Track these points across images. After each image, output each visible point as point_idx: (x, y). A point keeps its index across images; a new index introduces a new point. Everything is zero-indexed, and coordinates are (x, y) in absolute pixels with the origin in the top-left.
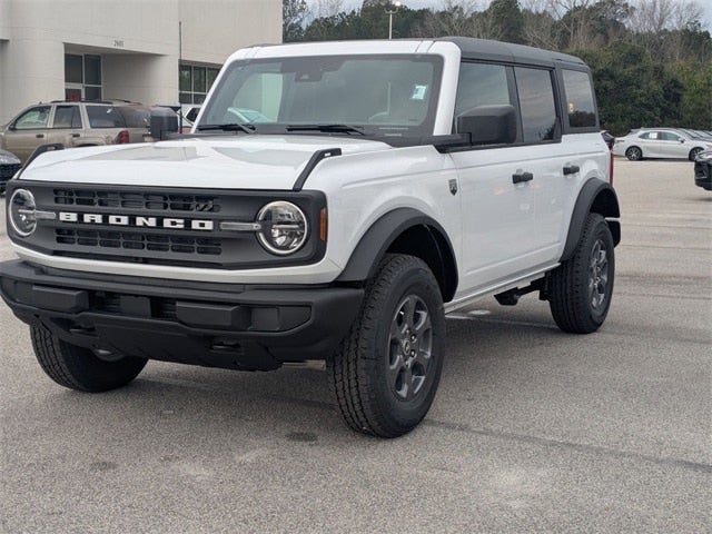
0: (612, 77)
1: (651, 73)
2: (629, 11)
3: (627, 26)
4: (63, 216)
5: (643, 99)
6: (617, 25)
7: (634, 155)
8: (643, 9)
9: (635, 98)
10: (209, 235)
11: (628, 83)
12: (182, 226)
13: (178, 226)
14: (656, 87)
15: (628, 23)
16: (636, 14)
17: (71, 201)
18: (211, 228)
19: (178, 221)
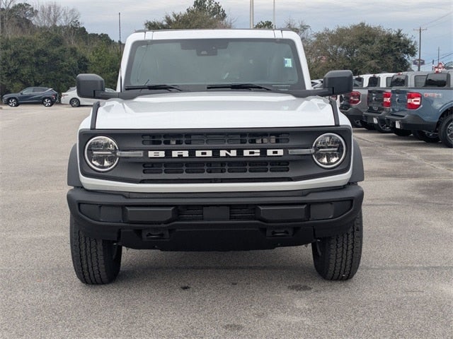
0: (46, 55)
1: (69, 52)
2: (34, 13)
3: (33, 22)
4: (151, 154)
5: (67, 69)
6: (28, 22)
7: (75, 104)
8: (43, 12)
9: (62, 68)
10: (280, 159)
11: (56, 58)
12: (259, 154)
13: (255, 155)
14: (74, 61)
15: (34, 20)
16: (39, 15)
17: (159, 143)
18: (282, 154)
19: (255, 151)
